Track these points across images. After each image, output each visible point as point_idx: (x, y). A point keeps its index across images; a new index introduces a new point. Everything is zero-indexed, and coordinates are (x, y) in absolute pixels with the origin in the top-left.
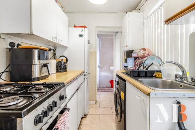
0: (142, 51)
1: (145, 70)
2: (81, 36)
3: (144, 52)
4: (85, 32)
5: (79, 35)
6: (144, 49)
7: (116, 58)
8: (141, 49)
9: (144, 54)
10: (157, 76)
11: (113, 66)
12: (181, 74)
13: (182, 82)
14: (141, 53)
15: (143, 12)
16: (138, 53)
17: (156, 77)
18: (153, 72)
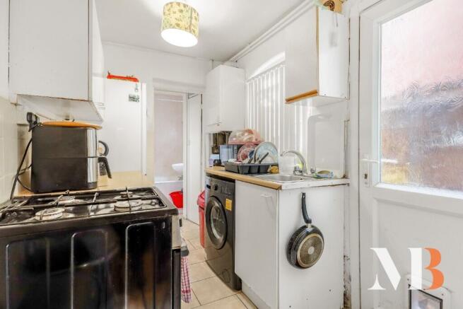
0: (246, 134)
1: (257, 163)
2: (133, 99)
3: (250, 136)
4: (143, 91)
5: (130, 97)
6: (250, 132)
7: (188, 145)
8: (246, 131)
9: (250, 138)
10: (273, 171)
11: (182, 162)
12: (300, 166)
13: (302, 175)
14: (246, 138)
15: (243, 68)
16: (239, 137)
17: (271, 173)
18: (267, 167)
